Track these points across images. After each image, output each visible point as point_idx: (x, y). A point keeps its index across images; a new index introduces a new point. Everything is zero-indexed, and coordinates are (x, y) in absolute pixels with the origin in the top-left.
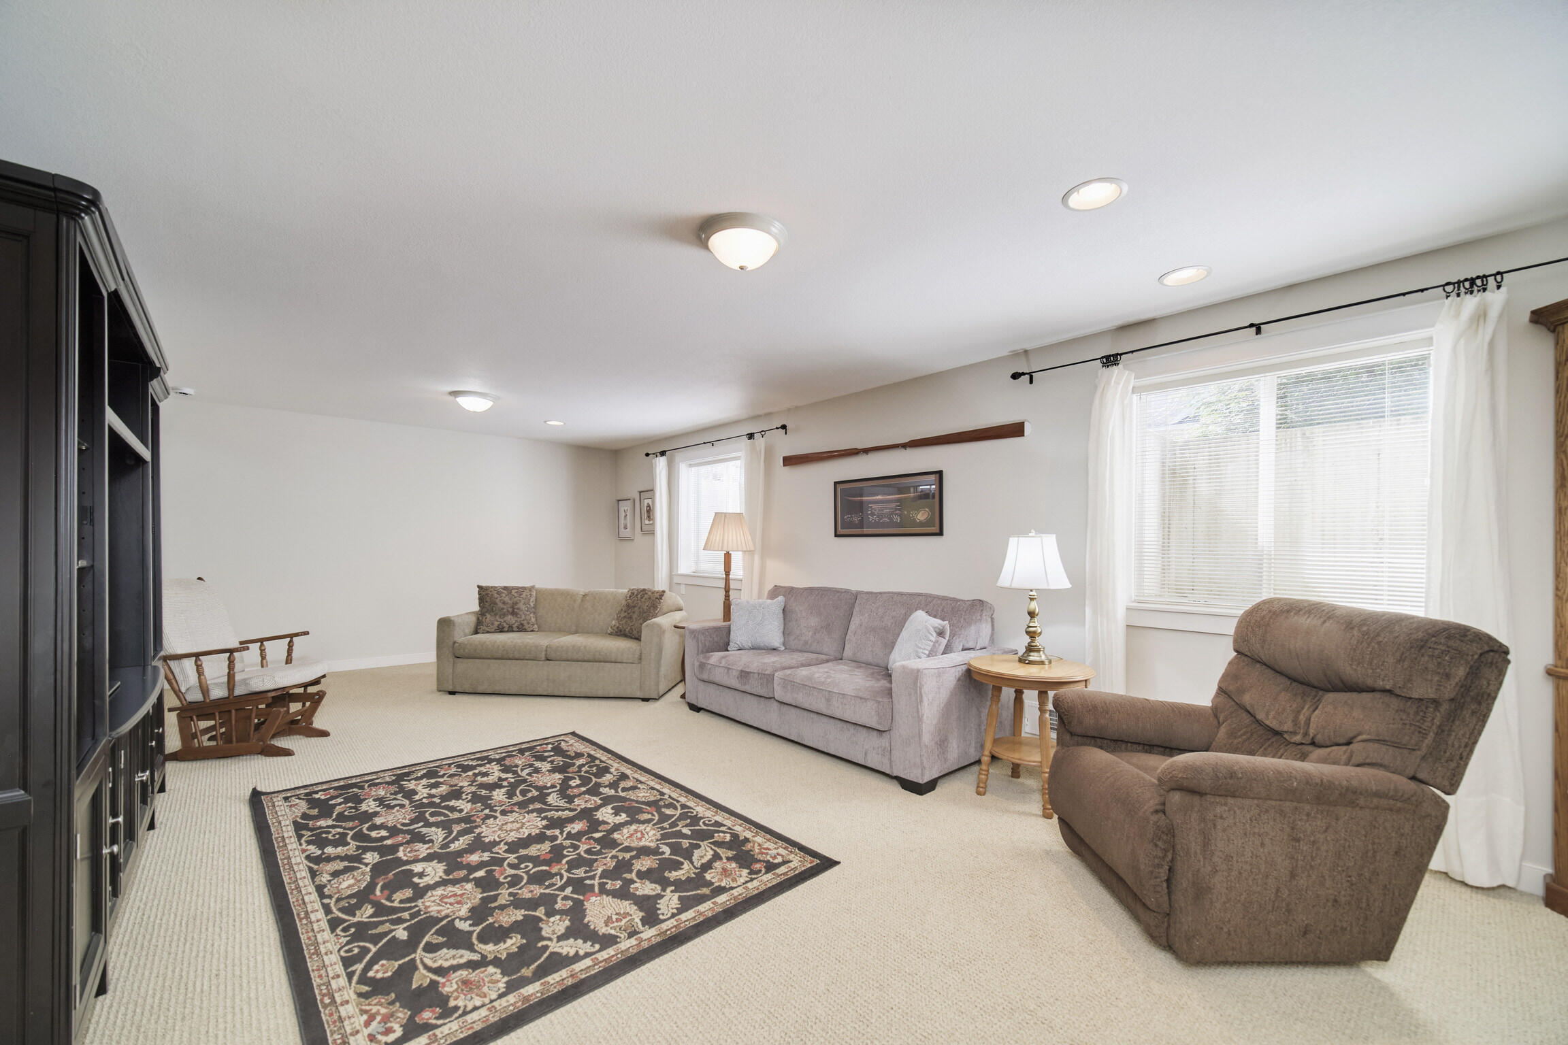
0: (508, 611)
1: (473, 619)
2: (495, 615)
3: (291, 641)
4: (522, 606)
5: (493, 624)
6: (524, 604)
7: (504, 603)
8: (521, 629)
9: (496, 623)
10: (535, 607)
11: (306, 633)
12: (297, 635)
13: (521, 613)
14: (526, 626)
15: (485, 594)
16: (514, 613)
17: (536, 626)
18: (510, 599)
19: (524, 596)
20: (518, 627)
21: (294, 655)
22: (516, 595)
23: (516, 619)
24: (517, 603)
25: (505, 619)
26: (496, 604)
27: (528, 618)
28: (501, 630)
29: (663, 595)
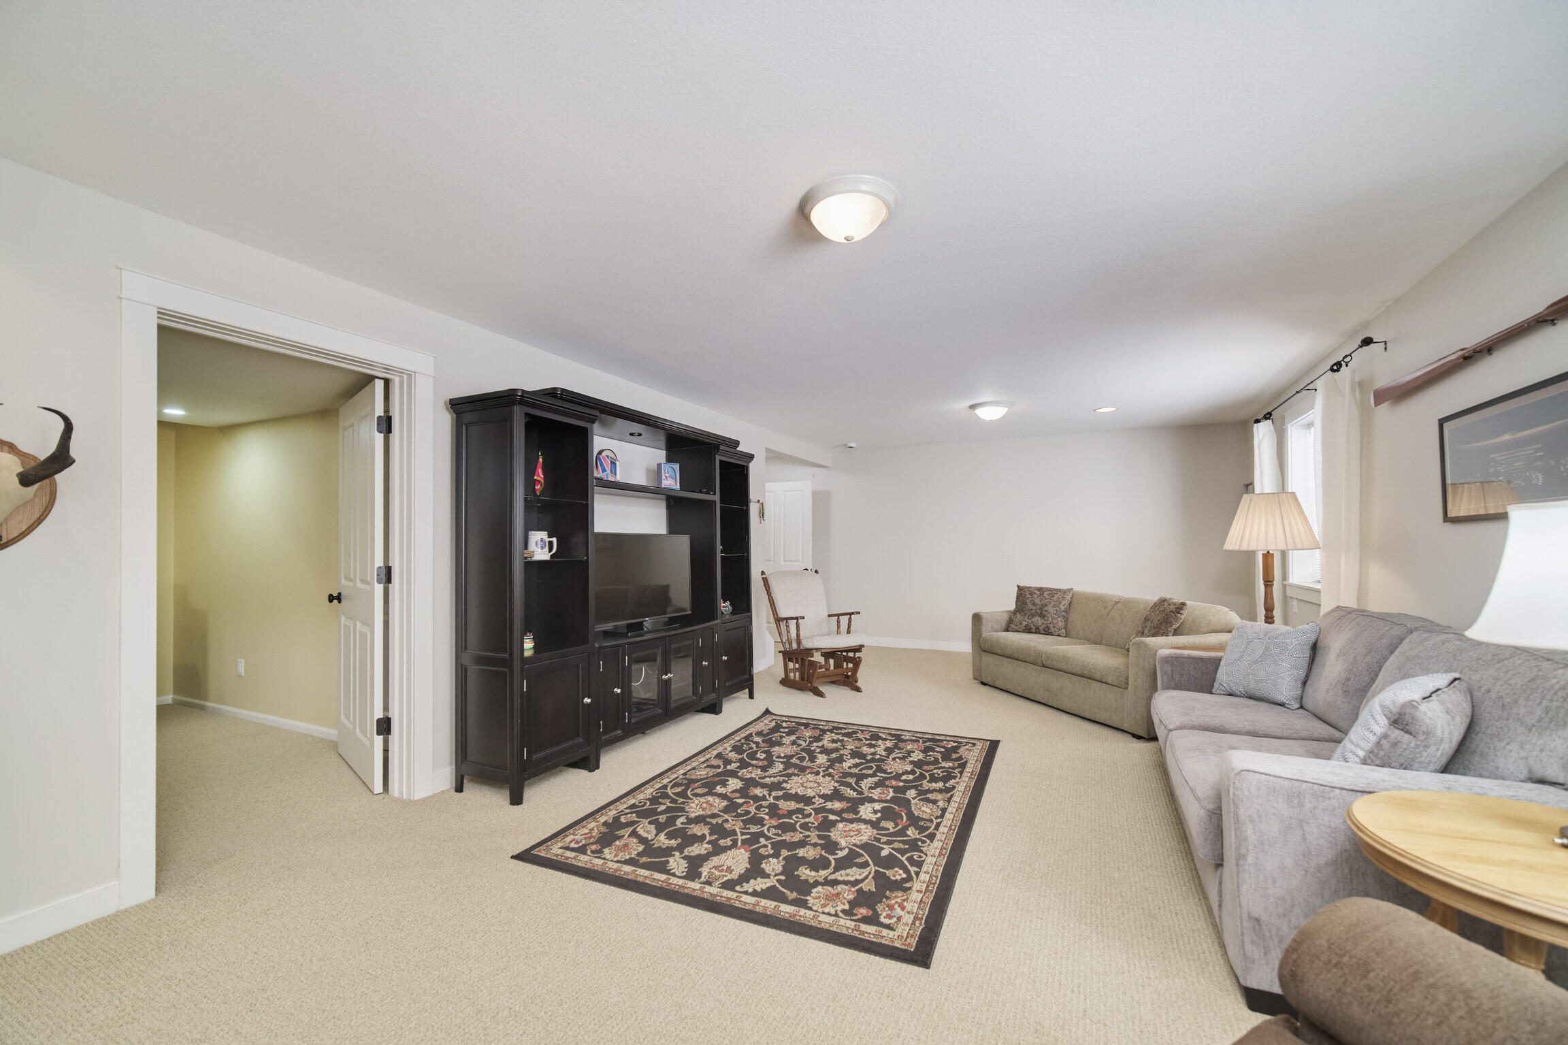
0: (1037, 612)
1: (1006, 617)
2: (1026, 614)
3: (850, 618)
4: (1051, 609)
5: (1021, 624)
6: (1054, 606)
7: (1034, 604)
8: (1047, 632)
9: (1024, 623)
10: (1066, 611)
11: (859, 613)
12: (853, 613)
13: (1048, 615)
14: (1052, 630)
15: (1023, 594)
16: (1042, 616)
17: (1064, 631)
18: (1041, 601)
19: (1055, 599)
20: (1044, 630)
21: (852, 628)
22: (1047, 597)
23: (1043, 621)
24: (1046, 605)
25: (1033, 620)
26: (1026, 604)
27: (1055, 622)
28: (1028, 630)
29: (1182, 609)
